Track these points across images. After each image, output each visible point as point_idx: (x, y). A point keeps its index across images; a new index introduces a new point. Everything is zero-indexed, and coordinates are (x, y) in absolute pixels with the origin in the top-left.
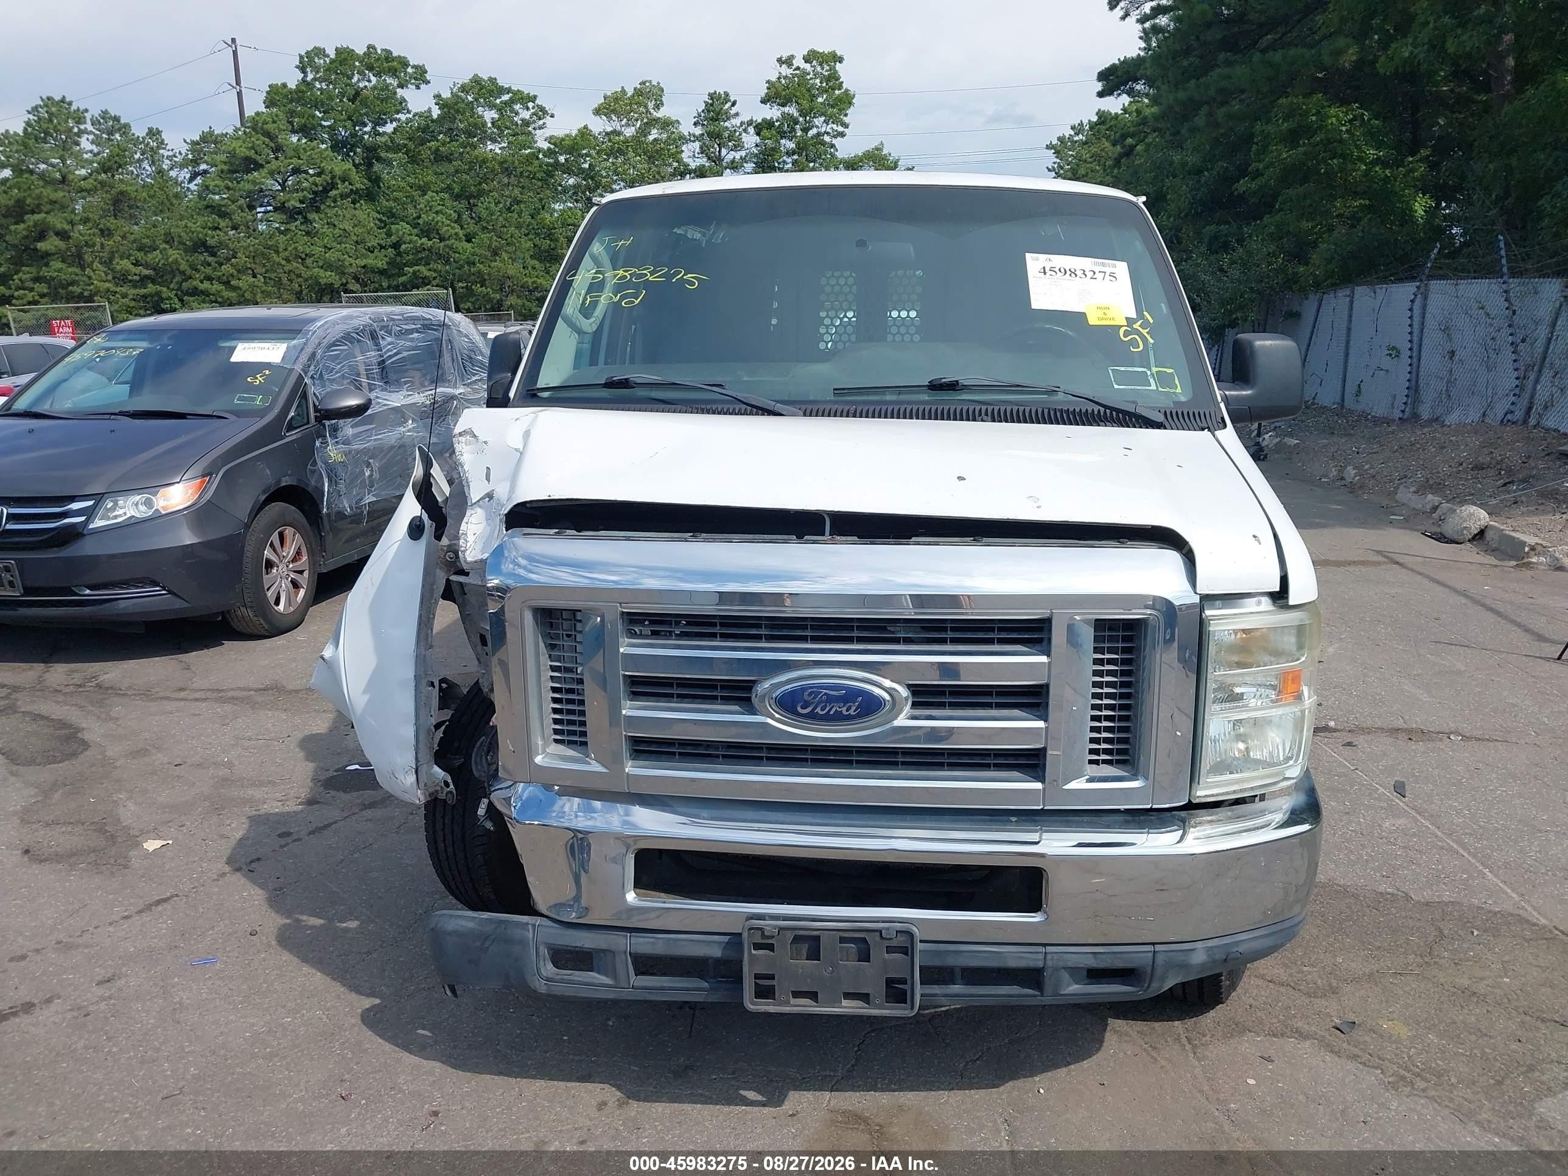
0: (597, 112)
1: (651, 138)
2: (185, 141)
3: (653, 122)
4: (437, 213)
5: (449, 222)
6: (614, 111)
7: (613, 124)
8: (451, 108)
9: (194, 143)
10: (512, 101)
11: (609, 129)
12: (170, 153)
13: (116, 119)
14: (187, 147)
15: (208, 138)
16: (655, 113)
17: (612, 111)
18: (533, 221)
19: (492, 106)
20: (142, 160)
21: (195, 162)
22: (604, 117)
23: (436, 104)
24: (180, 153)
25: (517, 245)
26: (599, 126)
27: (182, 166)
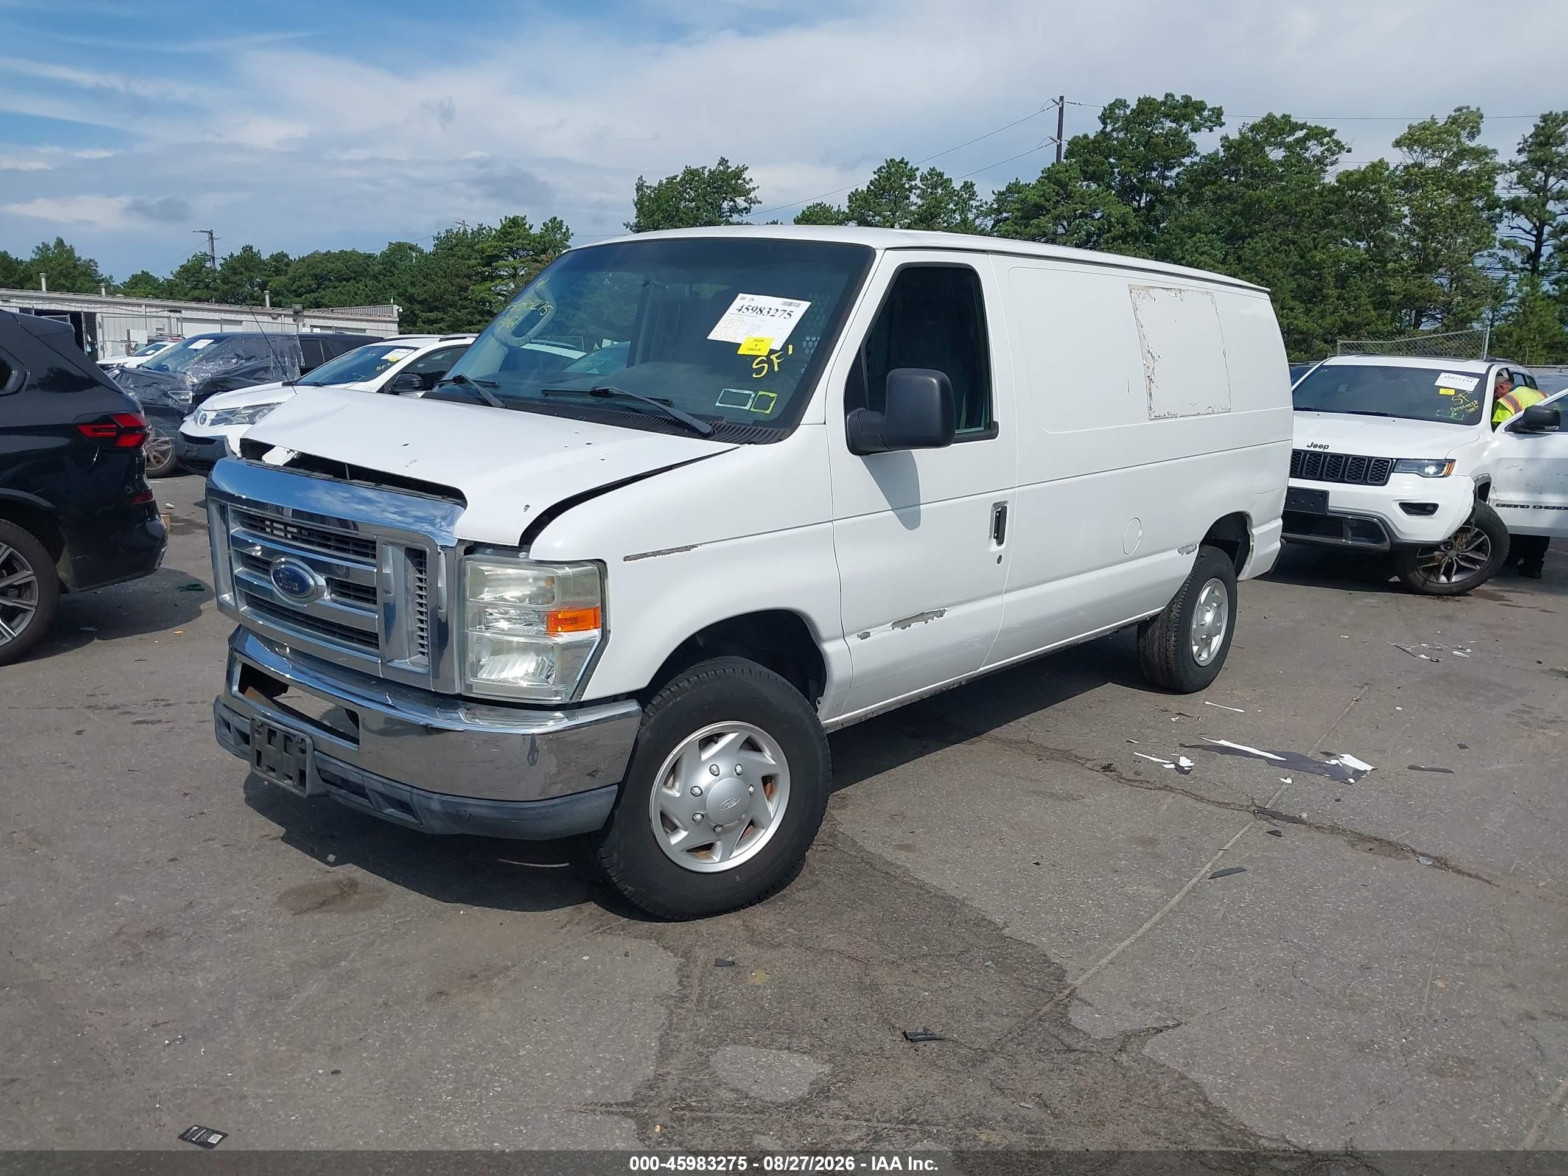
0: (1398, 144)
1: (1460, 169)
2: (993, 192)
3: (1463, 153)
4: (1202, 254)
5: (1212, 262)
6: (1417, 142)
7: (1414, 155)
8: (1236, 150)
9: (1001, 194)
10: (1307, 138)
11: (1410, 162)
12: (979, 203)
13: (941, 175)
14: (994, 197)
15: (1014, 188)
16: (1468, 143)
17: (1416, 141)
18: (1302, 261)
19: (1280, 145)
20: (954, 212)
21: (999, 211)
22: (1405, 149)
23: (1222, 146)
24: (986, 203)
25: (1279, 285)
26: (1398, 159)
27: (986, 215)
